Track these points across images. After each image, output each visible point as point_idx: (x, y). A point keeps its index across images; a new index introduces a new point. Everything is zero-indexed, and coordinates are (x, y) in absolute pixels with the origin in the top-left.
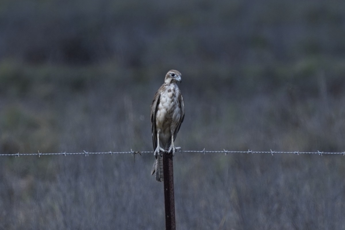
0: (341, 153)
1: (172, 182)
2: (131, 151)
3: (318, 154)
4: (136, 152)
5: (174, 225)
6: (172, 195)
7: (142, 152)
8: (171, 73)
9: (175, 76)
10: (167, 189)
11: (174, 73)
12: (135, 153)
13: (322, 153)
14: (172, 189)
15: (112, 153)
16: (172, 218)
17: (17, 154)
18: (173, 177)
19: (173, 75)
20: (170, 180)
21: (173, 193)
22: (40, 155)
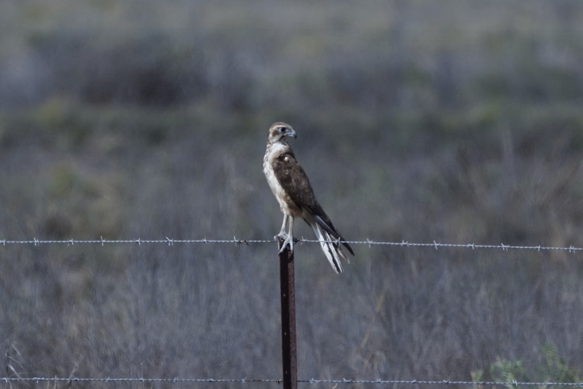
0: (535, 248)
1: (292, 285)
2: (234, 240)
3: (501, 248)
4: (242, 241)
5: (294, 346)
6: (293, 303)
7: (251, 241)
8: (279, 128)
9: (287, 130)
10: (284, 295)
11: (284, 126)
12: (240, 242)
13: (508, 246)
14: (292, 295)
15: (207, 242)
16: (291, 335)
17: (70, 241)
18: (294, 277)
19: (283, 130)
20: (290, 282)
21: (293, 300)
22: (104, 243)
